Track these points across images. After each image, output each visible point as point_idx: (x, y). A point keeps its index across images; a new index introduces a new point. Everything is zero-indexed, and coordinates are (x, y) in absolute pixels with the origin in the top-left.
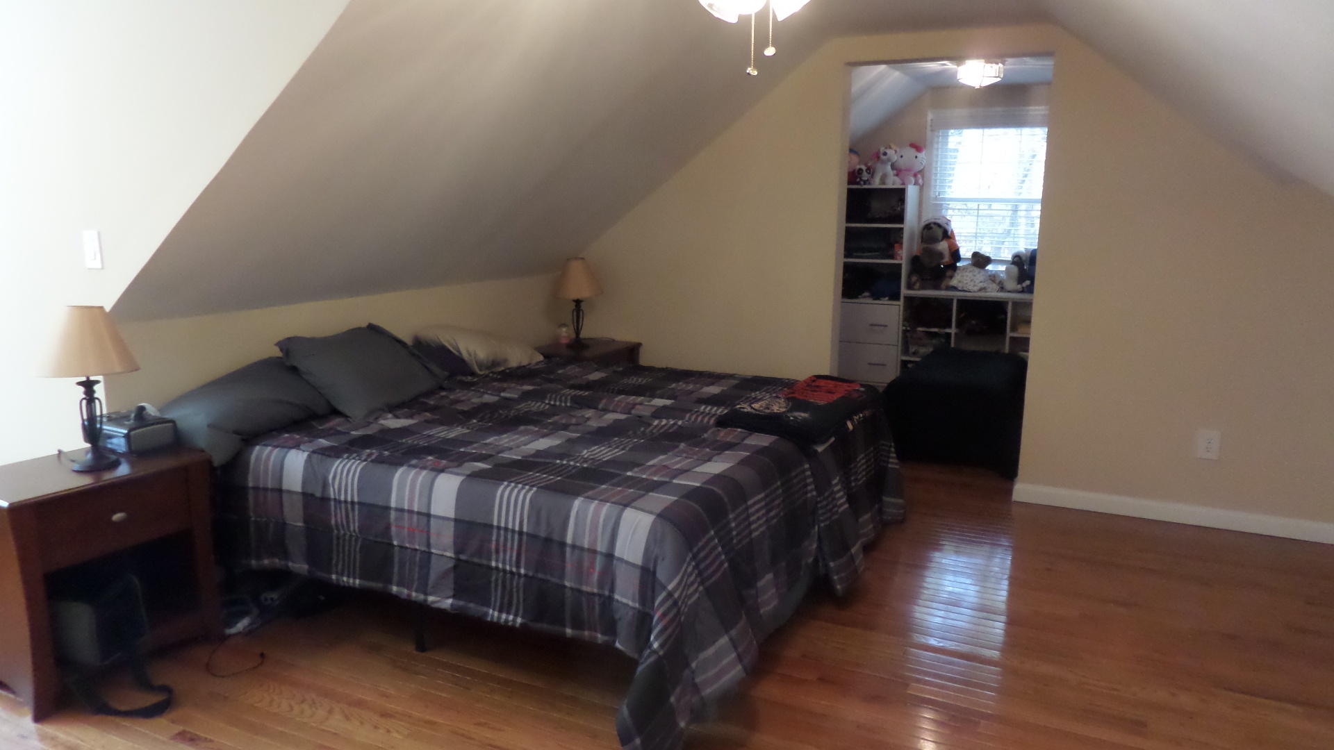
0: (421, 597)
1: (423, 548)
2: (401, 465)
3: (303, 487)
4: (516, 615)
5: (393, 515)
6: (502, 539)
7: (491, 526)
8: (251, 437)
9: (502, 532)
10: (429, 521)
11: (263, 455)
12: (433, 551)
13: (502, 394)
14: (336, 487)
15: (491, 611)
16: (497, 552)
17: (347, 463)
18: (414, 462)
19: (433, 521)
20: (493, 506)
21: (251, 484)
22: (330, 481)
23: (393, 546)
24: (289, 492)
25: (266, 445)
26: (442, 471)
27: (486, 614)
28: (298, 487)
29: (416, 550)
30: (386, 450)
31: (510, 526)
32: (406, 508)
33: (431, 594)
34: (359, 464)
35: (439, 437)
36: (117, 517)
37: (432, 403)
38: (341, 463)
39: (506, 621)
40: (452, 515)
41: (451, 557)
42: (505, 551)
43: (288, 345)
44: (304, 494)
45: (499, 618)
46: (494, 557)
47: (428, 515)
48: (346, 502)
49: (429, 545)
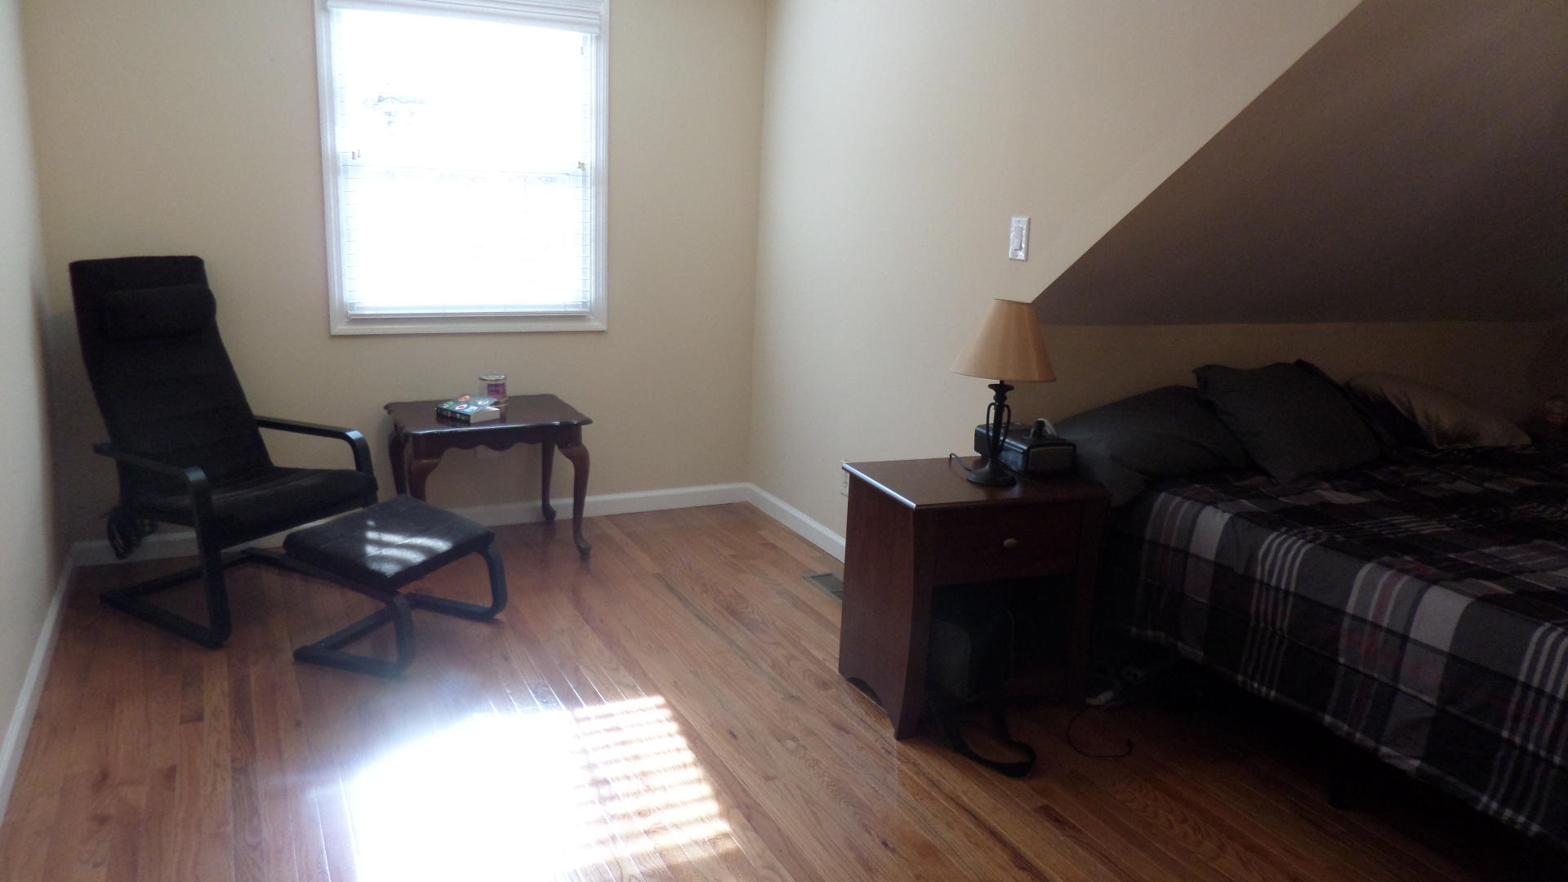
0: (1371, 743)
1: (1385, 680)
2: (1369, 560)
3: (1217, 556)
4: (1531, 818)
5: (1346, 623)
6: (1529, 703)
7: (1514, 681)
8: (1157, 480)
9: (1532, 695)
10: (1402, 648)
11: (1171, 506)
12: (1402, 687)
13: (1486, 485)
14: (1267, 567)
15: (1485, 799)
16: (1517, 718)
17: (1285, 540)
18: (1386, 559)
19: (1409, 645)
20: (1522, 654)
21: (1148, 536)
22: (1260, 557)
23: (1338, 663)
24: (1197, 557)
25: (1176, 494)
26: (1435, 582)
27: (1476, 800)
28: (1211, 555)
29: (1374, 679)
30: (1338, 533)
31: (1549, 688)
32: (1370, 618)
33: (1386, 744)
34: (1303, 545)
35: (1407, 530)
36: (1008, 542)
37: (1380, 478)
38: (1277, 537)
39: (1512, 821)
40: (1445, 645)
41: (1430, 705)
42: (1530, 722)
43: (1205, 374)
44: (1217, 565)
45: (1499, 813)
46: (1508, 723)
47: (1405, 638)
48: (1277, 589)
49: (1396, 676)
